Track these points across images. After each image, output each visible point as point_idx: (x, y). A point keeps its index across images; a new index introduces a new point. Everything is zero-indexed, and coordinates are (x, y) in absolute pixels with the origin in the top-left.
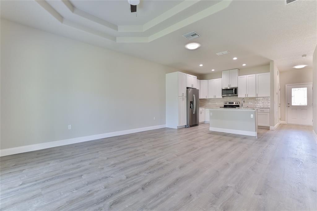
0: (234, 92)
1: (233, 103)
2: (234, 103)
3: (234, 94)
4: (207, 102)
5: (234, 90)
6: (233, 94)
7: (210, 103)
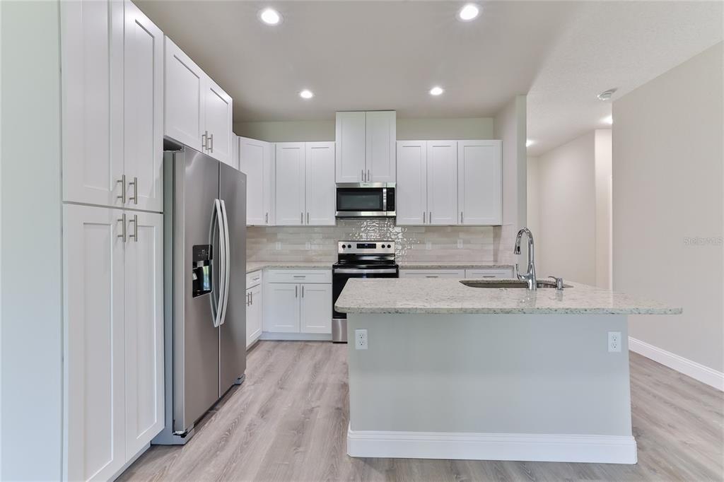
0: (385, 201)
1: (374, 246)
2: (379, 244)
3: (385, 209)
4: (265, 240)
5: (385, 195)
6: (382, 210)
7: (278, 246)
